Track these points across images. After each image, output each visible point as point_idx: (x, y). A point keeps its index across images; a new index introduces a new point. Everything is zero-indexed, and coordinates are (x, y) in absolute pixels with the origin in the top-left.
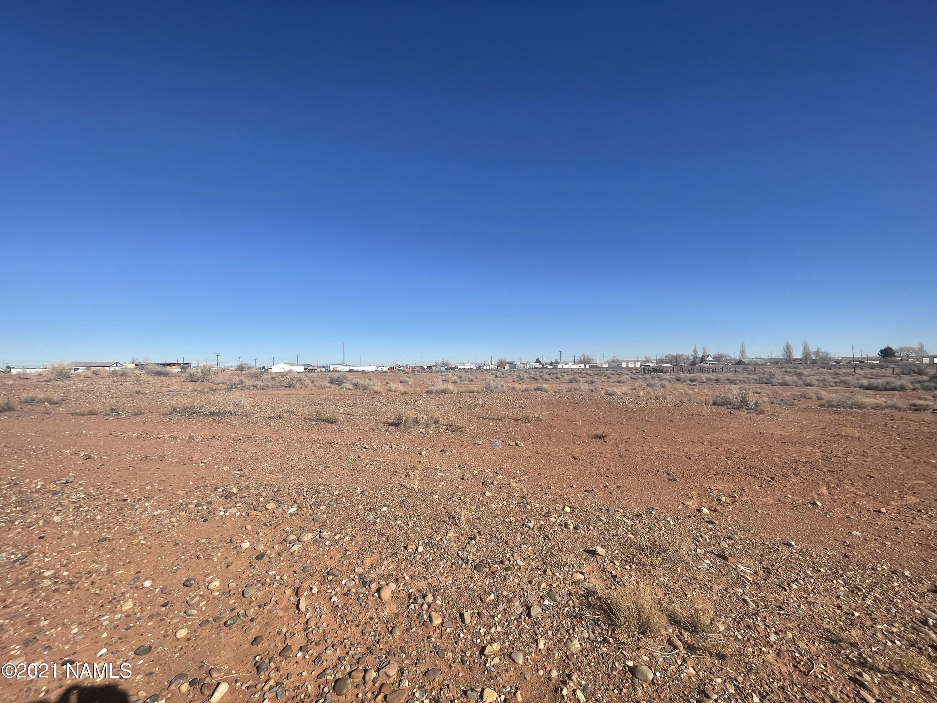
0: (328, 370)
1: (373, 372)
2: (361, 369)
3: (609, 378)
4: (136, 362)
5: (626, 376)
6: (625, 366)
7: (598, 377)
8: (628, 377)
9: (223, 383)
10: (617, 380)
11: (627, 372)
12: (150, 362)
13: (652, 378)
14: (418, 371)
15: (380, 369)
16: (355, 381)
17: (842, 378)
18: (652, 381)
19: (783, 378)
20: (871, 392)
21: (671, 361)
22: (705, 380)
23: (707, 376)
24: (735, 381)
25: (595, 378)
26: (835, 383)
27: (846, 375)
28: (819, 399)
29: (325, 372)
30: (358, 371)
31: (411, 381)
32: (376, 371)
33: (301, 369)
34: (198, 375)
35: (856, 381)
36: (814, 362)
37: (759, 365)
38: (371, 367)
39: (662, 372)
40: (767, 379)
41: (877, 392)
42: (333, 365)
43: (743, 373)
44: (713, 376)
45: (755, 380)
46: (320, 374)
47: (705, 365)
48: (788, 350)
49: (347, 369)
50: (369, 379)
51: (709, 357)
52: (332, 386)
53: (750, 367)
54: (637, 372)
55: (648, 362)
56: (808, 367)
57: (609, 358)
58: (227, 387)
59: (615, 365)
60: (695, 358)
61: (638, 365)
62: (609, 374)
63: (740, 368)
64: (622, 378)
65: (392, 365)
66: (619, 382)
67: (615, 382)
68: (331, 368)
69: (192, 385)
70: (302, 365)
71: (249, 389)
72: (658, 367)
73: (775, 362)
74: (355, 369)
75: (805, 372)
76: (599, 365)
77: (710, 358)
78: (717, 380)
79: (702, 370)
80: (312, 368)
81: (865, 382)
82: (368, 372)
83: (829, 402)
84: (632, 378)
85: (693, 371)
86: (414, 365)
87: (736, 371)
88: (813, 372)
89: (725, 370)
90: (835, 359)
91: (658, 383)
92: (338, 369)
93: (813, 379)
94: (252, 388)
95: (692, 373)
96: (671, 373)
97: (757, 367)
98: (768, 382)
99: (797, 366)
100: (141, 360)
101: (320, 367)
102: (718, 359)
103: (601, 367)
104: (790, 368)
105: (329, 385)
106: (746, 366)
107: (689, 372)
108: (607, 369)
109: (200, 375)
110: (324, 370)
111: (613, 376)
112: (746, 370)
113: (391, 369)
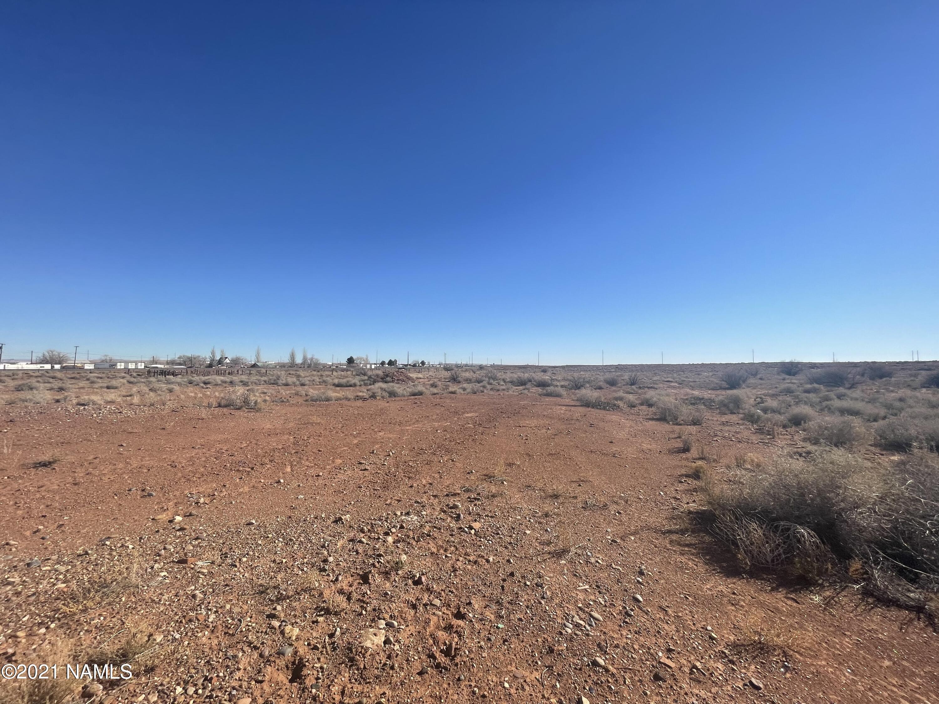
3: (93, 382)
5: (122, 380)
6: (123, 367)
7: (73, 381)
8: (125, 381)
10: (105, 385)
11: (123, 374)
13: (158, 381)
17: (325, 378)
18: (157, 385)
19: (286, 379)
20: (338, 388)
21: (185, 362)
22: (220, 382)
23: (222, 378)
24: (248, 383)
25: (68, 384)
26: (320, 382)
27: (328, 376)
28: (307, 395)
35: (331, 381)
36: (309, 366)
37: (270, 368)
39: (173, 375)
40: (275, 380)
41: (342, 388)
43: (257, 375)
44: (227, 378)
45: (265, 381)
47: (222, 367)
48: (293, 357)
51: (227, 359)
53: (262, 369)
54: (139, 375)
55: (156, 363)
56: (305, 370)
57: (97, 357)
59: (107, 365)
60: (212, 360)
61: (141, 366)
62: (94, 377)
63: (254, 371)
64: (114, 383)
66: (108, 388)
67: (102, 387)
72: (168, 369)
73: (283, 366)
75: (302, 373)
76: (79, 365)
77: (227, 361)
78: (231, 382)
79: (218, 373)
81: (336, 381)
83: (312, 397)
84: (130, 382)
85: (209, 374)
87: (250, 374)
88: (308, 374)
89: (240, 372)
90: (322, 364)
91: (164, 386)
93: (306, 381)
95: (208, 375)
96: (183, 375)
97: (268, 369)
98: (275, 383)
99: (298, 369)
102: (236, 362)
103: (82, 368)
104: (292, 370)
106: (259, 369)
107: (204, 375)
108: (91, 371)
111: (99, 380)
112: (259, 372)
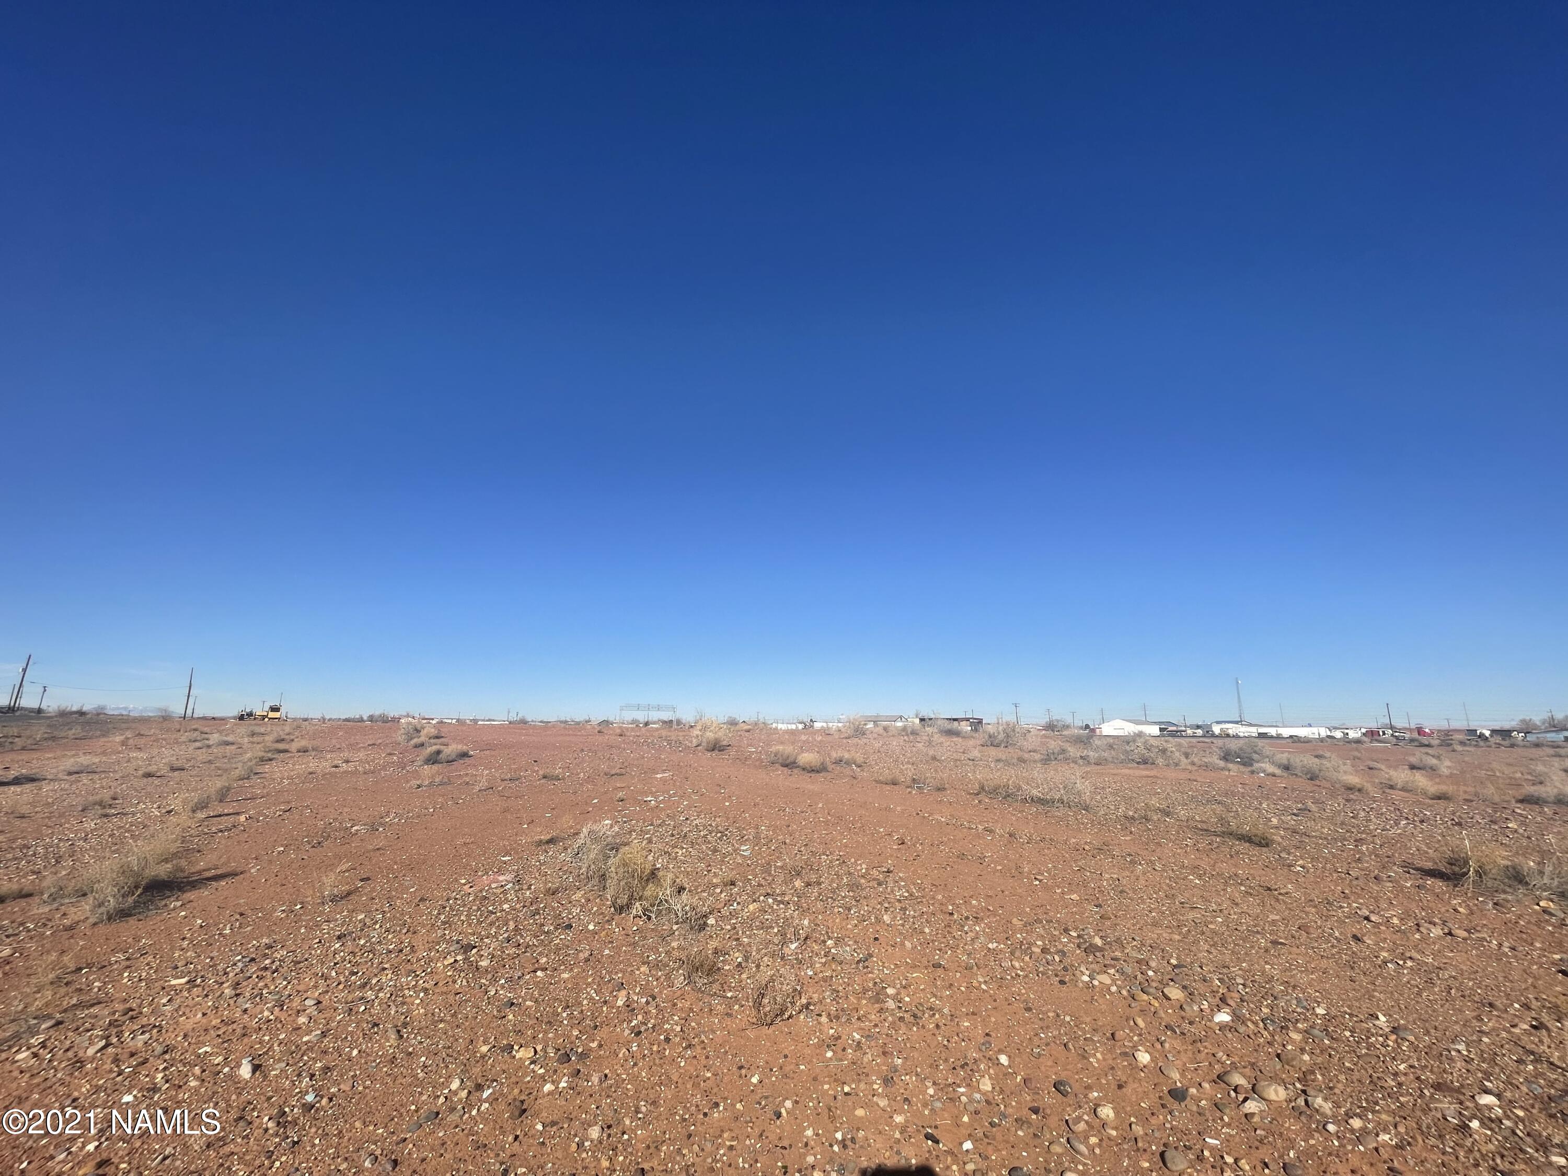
0: (1209, 733)
1: (1322, 740)
2: (1286, 732)
4: (920, 716)
9: (1034, 751)
12: (938, 716)
14: (1462, 743)
15: (1338, 734)
16: (1283, 758)
29: (1204, 736)
30: (1279, 737)
31: (1446, 766)
32: (1328, 737)
33: (1155, 730)
34: (1000, 737)
38: (1315, 730)
42: (1218, 723)
46: (1194, 740)
49: (1254, 731)
50: (1316, 757)
52: (1231, 766)
58: (1042, 757)
65: (1373, 725)
68: (1217, 729)
69: (993, 752)
70: (1155, 723)
71: (1076, 763)
74: (1272, 731)
80: (1174, 728)
82: (1307, 741)
86: (1444, 725)
92: (1231, 732)
94: (1081, 762)
100: (926, 713)
101: (1191, 727)
105: (1222, 764)
109: (1001, 736)
110: (1199, 732)
113: (1372, 734)
